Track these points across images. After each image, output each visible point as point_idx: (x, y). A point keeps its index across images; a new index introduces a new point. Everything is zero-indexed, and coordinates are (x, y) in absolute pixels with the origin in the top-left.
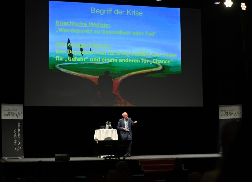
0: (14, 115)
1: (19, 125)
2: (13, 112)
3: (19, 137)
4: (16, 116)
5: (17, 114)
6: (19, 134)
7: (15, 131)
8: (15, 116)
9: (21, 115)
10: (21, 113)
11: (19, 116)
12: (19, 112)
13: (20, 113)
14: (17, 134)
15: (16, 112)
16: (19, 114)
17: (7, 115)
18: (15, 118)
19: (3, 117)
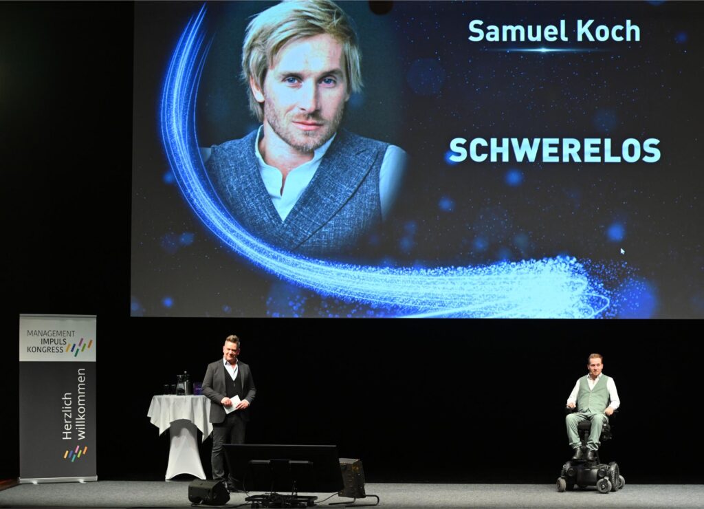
0: (65, 347)
1: (81, 380)
2: (62, 338)
3: (81, 415)
4: (72, 351)
5: (74, 345)
6: (81, 406)
7: (67, 396)
8: (67, 351)
9: (89, 347)
10: (91, 341)
11: (82, 350)
12: (82, 340)
13: (86, 342)
14: (75, 407)
15: (71, 341)
16: (82, 345)
17: (39, 349)
18: (68, 357)
19: (24, 356)
